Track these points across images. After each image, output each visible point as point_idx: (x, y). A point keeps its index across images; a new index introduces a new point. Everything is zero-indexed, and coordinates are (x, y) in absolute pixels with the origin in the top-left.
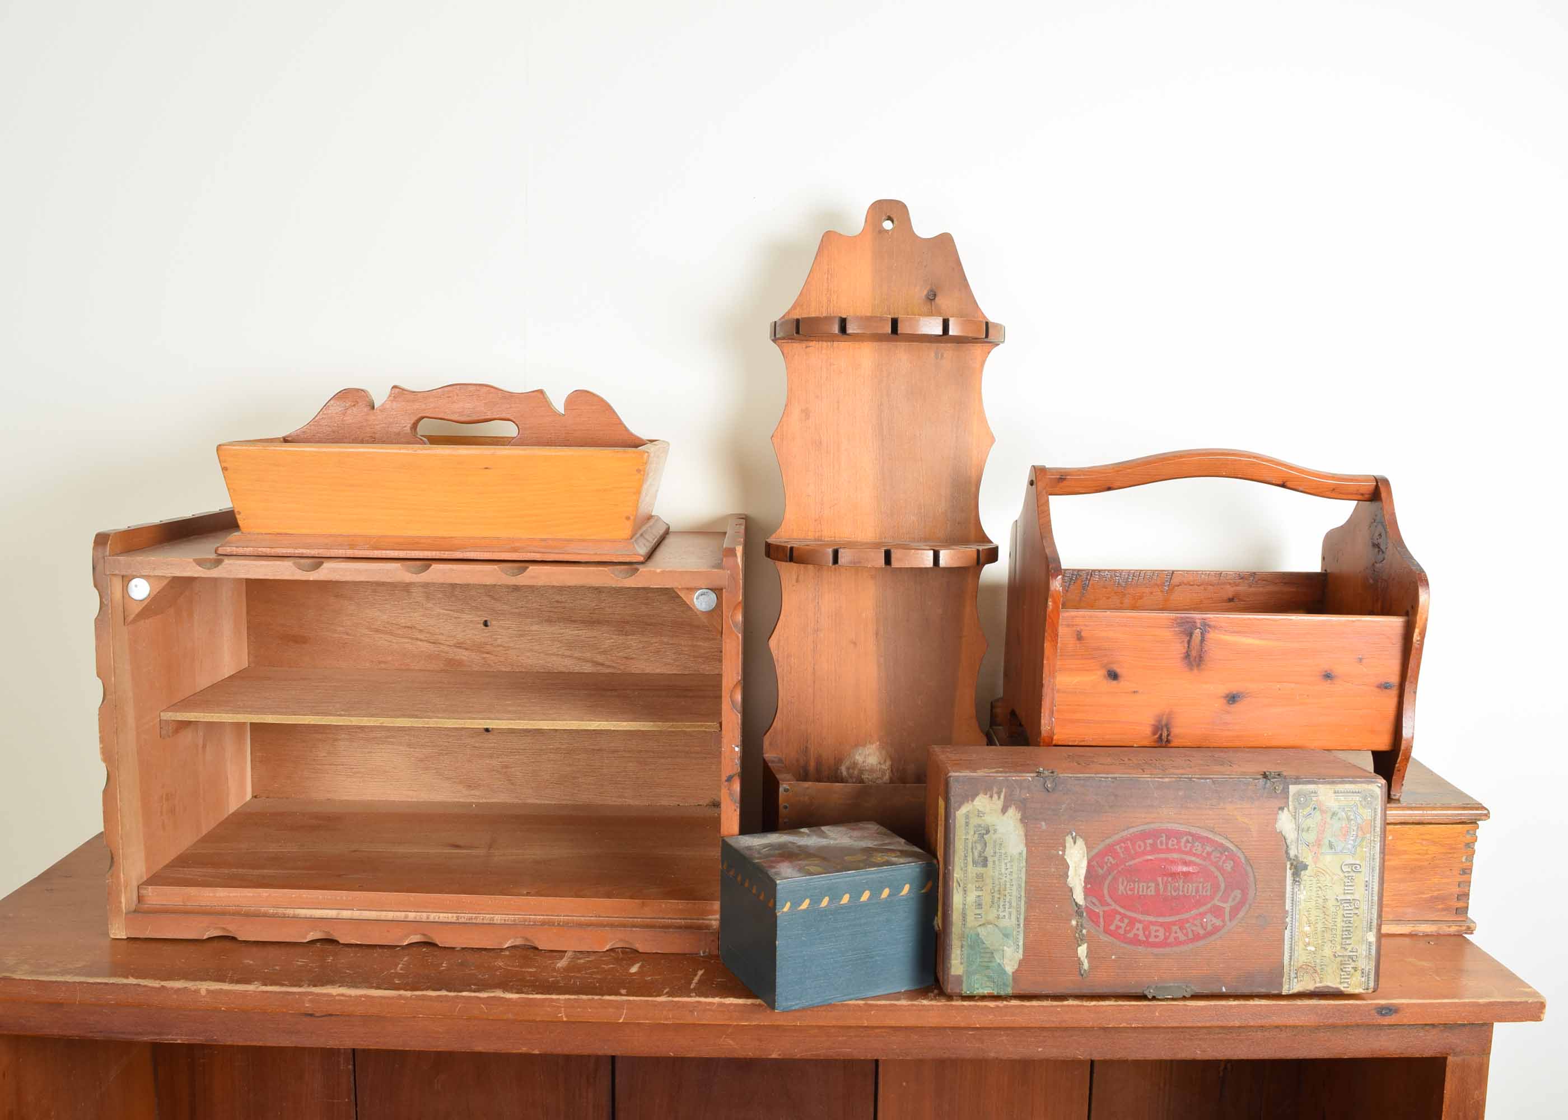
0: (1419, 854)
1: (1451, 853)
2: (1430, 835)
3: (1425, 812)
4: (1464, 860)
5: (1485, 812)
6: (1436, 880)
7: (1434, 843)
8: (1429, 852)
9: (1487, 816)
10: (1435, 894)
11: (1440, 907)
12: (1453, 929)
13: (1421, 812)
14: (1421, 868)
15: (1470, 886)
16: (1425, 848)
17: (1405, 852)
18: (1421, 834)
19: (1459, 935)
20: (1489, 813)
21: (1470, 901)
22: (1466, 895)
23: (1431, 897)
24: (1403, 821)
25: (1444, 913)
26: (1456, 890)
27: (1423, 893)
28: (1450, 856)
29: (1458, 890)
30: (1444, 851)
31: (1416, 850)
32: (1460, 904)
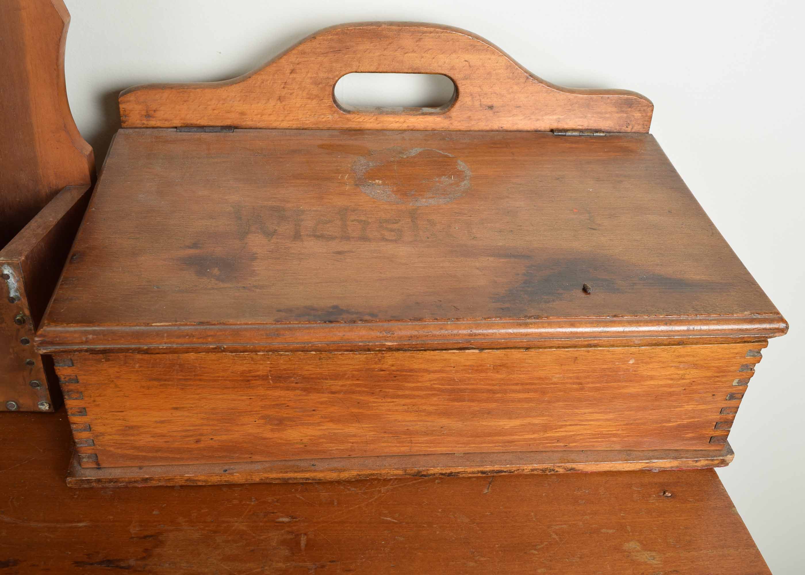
0: (672, 379)
1: (717, 377)
2: (693, 356)
3: (691, 328)
4: (735, 383)
5: (782, 325)
6: (689, 407)
7: (696, 366)
8: (687, 377)
9: (783, 331)
10: (685, 422)
11: (690, 435)
12: (703, 463)
13: (684, 328)
14: (671, 394)
15: (736, 412)
16: (682, 372)
17: (652, 378)
18: (679, 356)
19: (710, 472)
20: (787, 328)
21: (732, 429)
22: (729, 423)
23: (679, 425)
24: (654, 342)
25: (694, 442)
26: (715, 417)
27: (669, 421)
28: (718, 379)
29: (718, 417)
30: (709, 374)
31: (669, 375)
32: (719, 433)
